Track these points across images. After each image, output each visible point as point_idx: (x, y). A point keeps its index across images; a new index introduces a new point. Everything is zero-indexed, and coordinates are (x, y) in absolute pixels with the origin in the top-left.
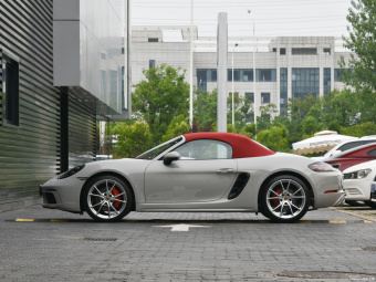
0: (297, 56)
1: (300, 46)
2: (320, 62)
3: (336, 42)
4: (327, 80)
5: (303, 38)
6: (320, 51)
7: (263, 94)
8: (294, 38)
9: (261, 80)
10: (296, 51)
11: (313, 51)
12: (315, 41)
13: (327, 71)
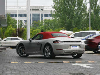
0: (34, 11)
1: (35, 8)
2: (40, 12)
3: (44, 7)
4: (42, 17)
5: (35, 6)
6: (40, 10)
7: (25, 20)
8: (33, 6)
9: (24, 17)
10: (33, 10)
11: (38, 10)
12: (39, 7)
13: (42, 15)
